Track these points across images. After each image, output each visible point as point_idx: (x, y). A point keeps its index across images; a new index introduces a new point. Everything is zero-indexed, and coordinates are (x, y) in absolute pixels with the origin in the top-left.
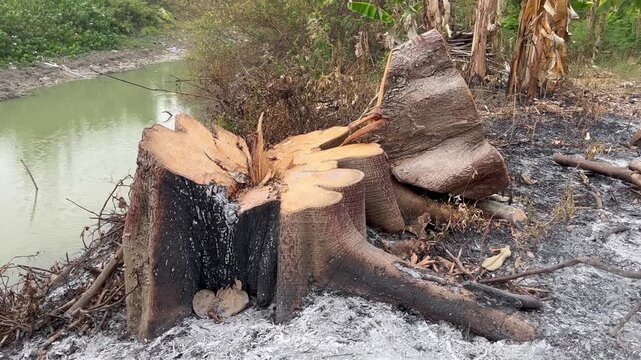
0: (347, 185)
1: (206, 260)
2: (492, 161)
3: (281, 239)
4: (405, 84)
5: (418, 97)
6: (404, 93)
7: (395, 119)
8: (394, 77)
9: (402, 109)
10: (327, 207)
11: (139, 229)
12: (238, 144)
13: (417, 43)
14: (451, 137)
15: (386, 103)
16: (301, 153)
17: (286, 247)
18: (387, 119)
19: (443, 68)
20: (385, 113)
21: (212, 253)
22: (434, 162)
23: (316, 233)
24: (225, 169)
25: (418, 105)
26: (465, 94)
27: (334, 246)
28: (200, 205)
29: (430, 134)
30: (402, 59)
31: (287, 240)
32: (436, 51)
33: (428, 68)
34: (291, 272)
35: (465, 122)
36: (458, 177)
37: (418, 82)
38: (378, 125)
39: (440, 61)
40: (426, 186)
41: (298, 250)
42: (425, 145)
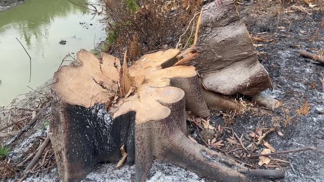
0: (174, 102)
1: (97, 144)
2: (261, 75)
3: (136, 137)
4: (211, 31)
5: (218, 39)
6: (210, 37)
7: (204, 53)
8: (204, 27)
9: (209, 46)
10: (162, 120)
11: (57, 131)
12: (115, 64)
13: (218, 5)
14: (238, 61)
15: (200, 43)
16: (151, 70)
17: (139, 142)
18: (200, 52)
19: (233, 21)
20: (198, 49)
21: (99, 140)
22: (227, 77)
23: (156, 134)
24: (105, 88)
25: (218, 45)
26: (246, 37)
27: (166, 142)
28: (89, 118)
29: (225, 60)
30: (208, 16)
31: (139, 139)
32: (229, 10)
33: (224, 21)
34: (142, 156)
35: (246, 53)
36: (241, 86)
37: (219, 30)
38: (194, 56)
39: (232, 16)
40: (222, 92)
41: (146, 145)
42: (222, 66)
